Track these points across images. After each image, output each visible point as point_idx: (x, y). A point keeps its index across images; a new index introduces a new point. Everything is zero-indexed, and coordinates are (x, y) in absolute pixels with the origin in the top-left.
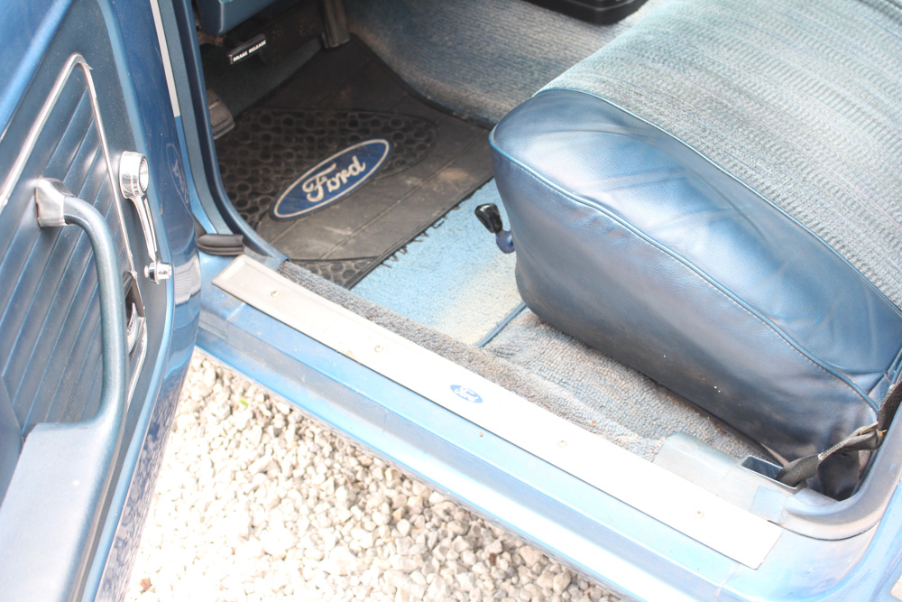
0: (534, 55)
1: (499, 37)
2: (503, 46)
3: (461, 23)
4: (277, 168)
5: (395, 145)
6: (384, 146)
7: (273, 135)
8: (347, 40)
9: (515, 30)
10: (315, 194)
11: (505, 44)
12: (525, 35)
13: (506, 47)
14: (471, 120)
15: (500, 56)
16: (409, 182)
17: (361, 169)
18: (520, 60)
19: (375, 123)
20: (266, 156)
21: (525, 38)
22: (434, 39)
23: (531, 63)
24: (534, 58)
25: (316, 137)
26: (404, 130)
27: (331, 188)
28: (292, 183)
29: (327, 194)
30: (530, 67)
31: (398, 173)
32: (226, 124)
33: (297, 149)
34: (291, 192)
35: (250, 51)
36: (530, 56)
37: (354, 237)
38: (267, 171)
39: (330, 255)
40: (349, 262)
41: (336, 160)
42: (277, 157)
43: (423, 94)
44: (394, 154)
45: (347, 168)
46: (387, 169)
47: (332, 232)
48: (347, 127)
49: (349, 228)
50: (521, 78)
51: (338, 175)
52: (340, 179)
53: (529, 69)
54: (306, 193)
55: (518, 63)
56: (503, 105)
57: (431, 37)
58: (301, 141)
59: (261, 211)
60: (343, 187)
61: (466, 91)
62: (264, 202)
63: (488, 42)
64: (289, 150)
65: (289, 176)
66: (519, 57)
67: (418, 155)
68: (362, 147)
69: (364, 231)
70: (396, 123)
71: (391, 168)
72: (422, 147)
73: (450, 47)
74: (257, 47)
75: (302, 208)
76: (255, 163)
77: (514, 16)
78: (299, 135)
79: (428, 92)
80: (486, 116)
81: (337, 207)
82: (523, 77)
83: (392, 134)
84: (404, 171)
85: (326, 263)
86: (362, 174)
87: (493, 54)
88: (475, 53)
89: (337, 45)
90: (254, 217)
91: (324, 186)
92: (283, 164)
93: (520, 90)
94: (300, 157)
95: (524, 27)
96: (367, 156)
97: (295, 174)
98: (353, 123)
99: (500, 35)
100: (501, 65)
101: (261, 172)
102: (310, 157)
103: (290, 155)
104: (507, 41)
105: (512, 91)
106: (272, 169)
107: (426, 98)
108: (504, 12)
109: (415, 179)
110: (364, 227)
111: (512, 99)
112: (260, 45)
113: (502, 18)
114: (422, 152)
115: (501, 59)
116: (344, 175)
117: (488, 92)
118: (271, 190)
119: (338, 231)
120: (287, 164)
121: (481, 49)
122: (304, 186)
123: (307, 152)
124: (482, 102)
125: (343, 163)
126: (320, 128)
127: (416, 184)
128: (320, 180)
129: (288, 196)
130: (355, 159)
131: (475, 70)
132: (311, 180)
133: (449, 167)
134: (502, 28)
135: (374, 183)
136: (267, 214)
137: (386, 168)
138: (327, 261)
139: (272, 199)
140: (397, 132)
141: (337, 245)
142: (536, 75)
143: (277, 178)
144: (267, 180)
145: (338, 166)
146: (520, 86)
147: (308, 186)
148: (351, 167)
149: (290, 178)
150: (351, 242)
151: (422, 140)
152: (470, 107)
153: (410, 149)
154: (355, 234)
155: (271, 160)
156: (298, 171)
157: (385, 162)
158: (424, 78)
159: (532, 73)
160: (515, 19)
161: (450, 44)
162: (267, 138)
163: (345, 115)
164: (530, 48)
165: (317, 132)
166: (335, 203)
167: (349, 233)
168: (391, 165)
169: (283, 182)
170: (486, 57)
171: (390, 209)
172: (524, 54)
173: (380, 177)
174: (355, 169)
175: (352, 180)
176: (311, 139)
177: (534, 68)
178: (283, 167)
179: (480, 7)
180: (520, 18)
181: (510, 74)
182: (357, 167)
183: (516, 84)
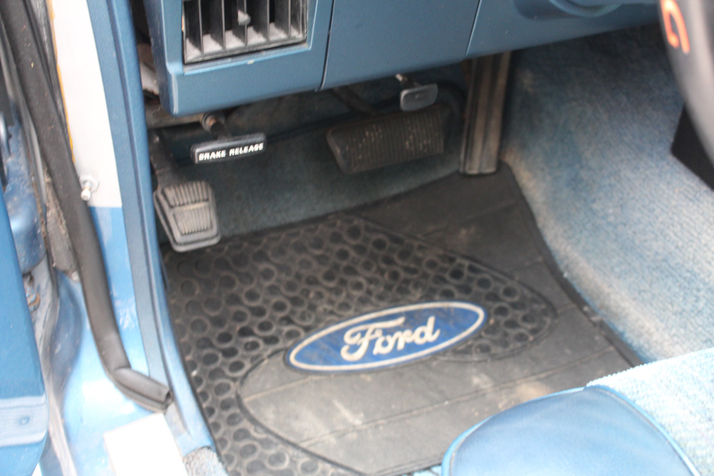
0: (708, 276)
1: (672, 234)
2: (673, 248)
3: (634, 198)
4: (334, 297)
5: (492, 321)
6: (476, 316)
7: (353, 254)
8: (491, 170)
9: (696, 234)
10: (354, 348)
11: (677, 247)
12: (706, 245)
13: (677, 251)
14: (602, 325)
15: (665, 260)
16: (476, 380)
17: (430, 337)
18: (688, 275)
19: (484, 283)
20: (329, 277)
21: (705, 249)
22: (595, 206)
23: (701, 286)
24: (707, 280)
25: (403, 275)
26: (514, 306)
27: (378, 349)
28: (338, 323)
29: (369, 356)
30: (698, 290)
31: (470, 362)
32: (203, 235)
33: (370, 281)
34: (330, 335)
35: (232, 152)
36: (702, 276)
37: (359, 431)
38: (320, 295)
39: (315, 444)
40: (328, 466)
41: (409, 315)
42: (343, 282)
43: (562, 267)
44: (483, 334)
45: (413, 331)
46: (460, 351)
47: (338, 411)
48: (447, 276)
49: (362, 415)
50: (681, 299)
51: (398, 334)
52: (397, 342)
53: (695, 292)
54: (344, 344)
55: (685, 278)
56: (647, 325)
57: (594, 201)
58: (382, 272)
59: (279, 346)
60: (395, 353)
61: (610, 286)
62: (290, 335)
63: (657, 236)
64: (361, 280)
65: (342, 313)
66: (688, 271)
67: (511, 346)
68: (449, 309)
69: (377, 427)
70: (509, 292)
71: (467, 351)
72: (521, 338)
73: (609, 224)
74: (246, 150)
75: (326, 361)
76: (312, 281)
77: (703, 214)
78: (383, 266)
79: (567, 267)
80: (621, 328)
81: (369, 378)
82: (684, 299)
83: (497, 305)
84: (479, 362)
85: (301, 454)
86: (428, 345)
87: (657, 253)
88: (637, 242)
89: (475, 172)
90: (265, 350)
91: (372, 344)
92: (344, 294)
93: (675, 314)
94: (369, 292)
95: (709, 235)
96: (447, 323)
97: (351, 312)
98: (457, 274)
99: (674, 232)
100: (662, 272)
101: (312, 295)
102: (381, 298)
103: (358, 286)
104: (680, 244)
105: (664, 310)
106: (327, 295)
107: (561, 274)
108: (691, 204)
109: (485, 378)
110: (382, 422)
111: (661, 321)
112: (252, 149)
113: (685, 212)
114: (519, 344)
115: (664, 264)
116: (404, 338)
117: (635, 299)
118: (308, 323)
119: (346, 413)
120: (349, 296)
121: (645, 241)
122: (348, 334)
123: (382, 289)
124: (624, 309)
125: (414, 321)
126: (413, 266)
127: (483, 387)
128: (373, 332)
129: (322, 339)
130: (431, 320)
131: (629, 264)
132: (362, 328)
133: (539, 380)
134: (681, 225)
135: (434, 364)
136: (282, 354)
137: (462, 347)
138: (305, 451)
139: (303, 334)
140: (504, 304)
141: (332, 432)
142: (701, 304)
143: (325, 310)
144: (312, 307)
145: (405, 323)
146: (676, 308)
147: (353, 335)
148: (419, 330)
149: (340, 316)
150: (352, 436)
151: (526, 328)
152: (607, 308)
153: (506, 335)
154: (364, 427)
155: (332, 284)
156: (356, 310)
157: (465, 340)
158: (569, 248)
159: (697, 299)
160: (701, 218)
161: (611, 219)
162: (343, 255)
163: (452, 260)
164: (707, 266)
165: (407, 269)
166: (370, 371)
167: (358, 422)
168: (470, 347)
169: (329, 318)
170: (648, 253)
171: (430, 408)
172: (696, 269)
173: (446, 358)
174: (422, 335)
175: (411, 347)
176: (395, 276)
177: (702, 293)
178: (342, 298)
179: (663, 186)
180: (707, 220)
181: (669, 290)
182: (428, 332)
183: (672, 305)
